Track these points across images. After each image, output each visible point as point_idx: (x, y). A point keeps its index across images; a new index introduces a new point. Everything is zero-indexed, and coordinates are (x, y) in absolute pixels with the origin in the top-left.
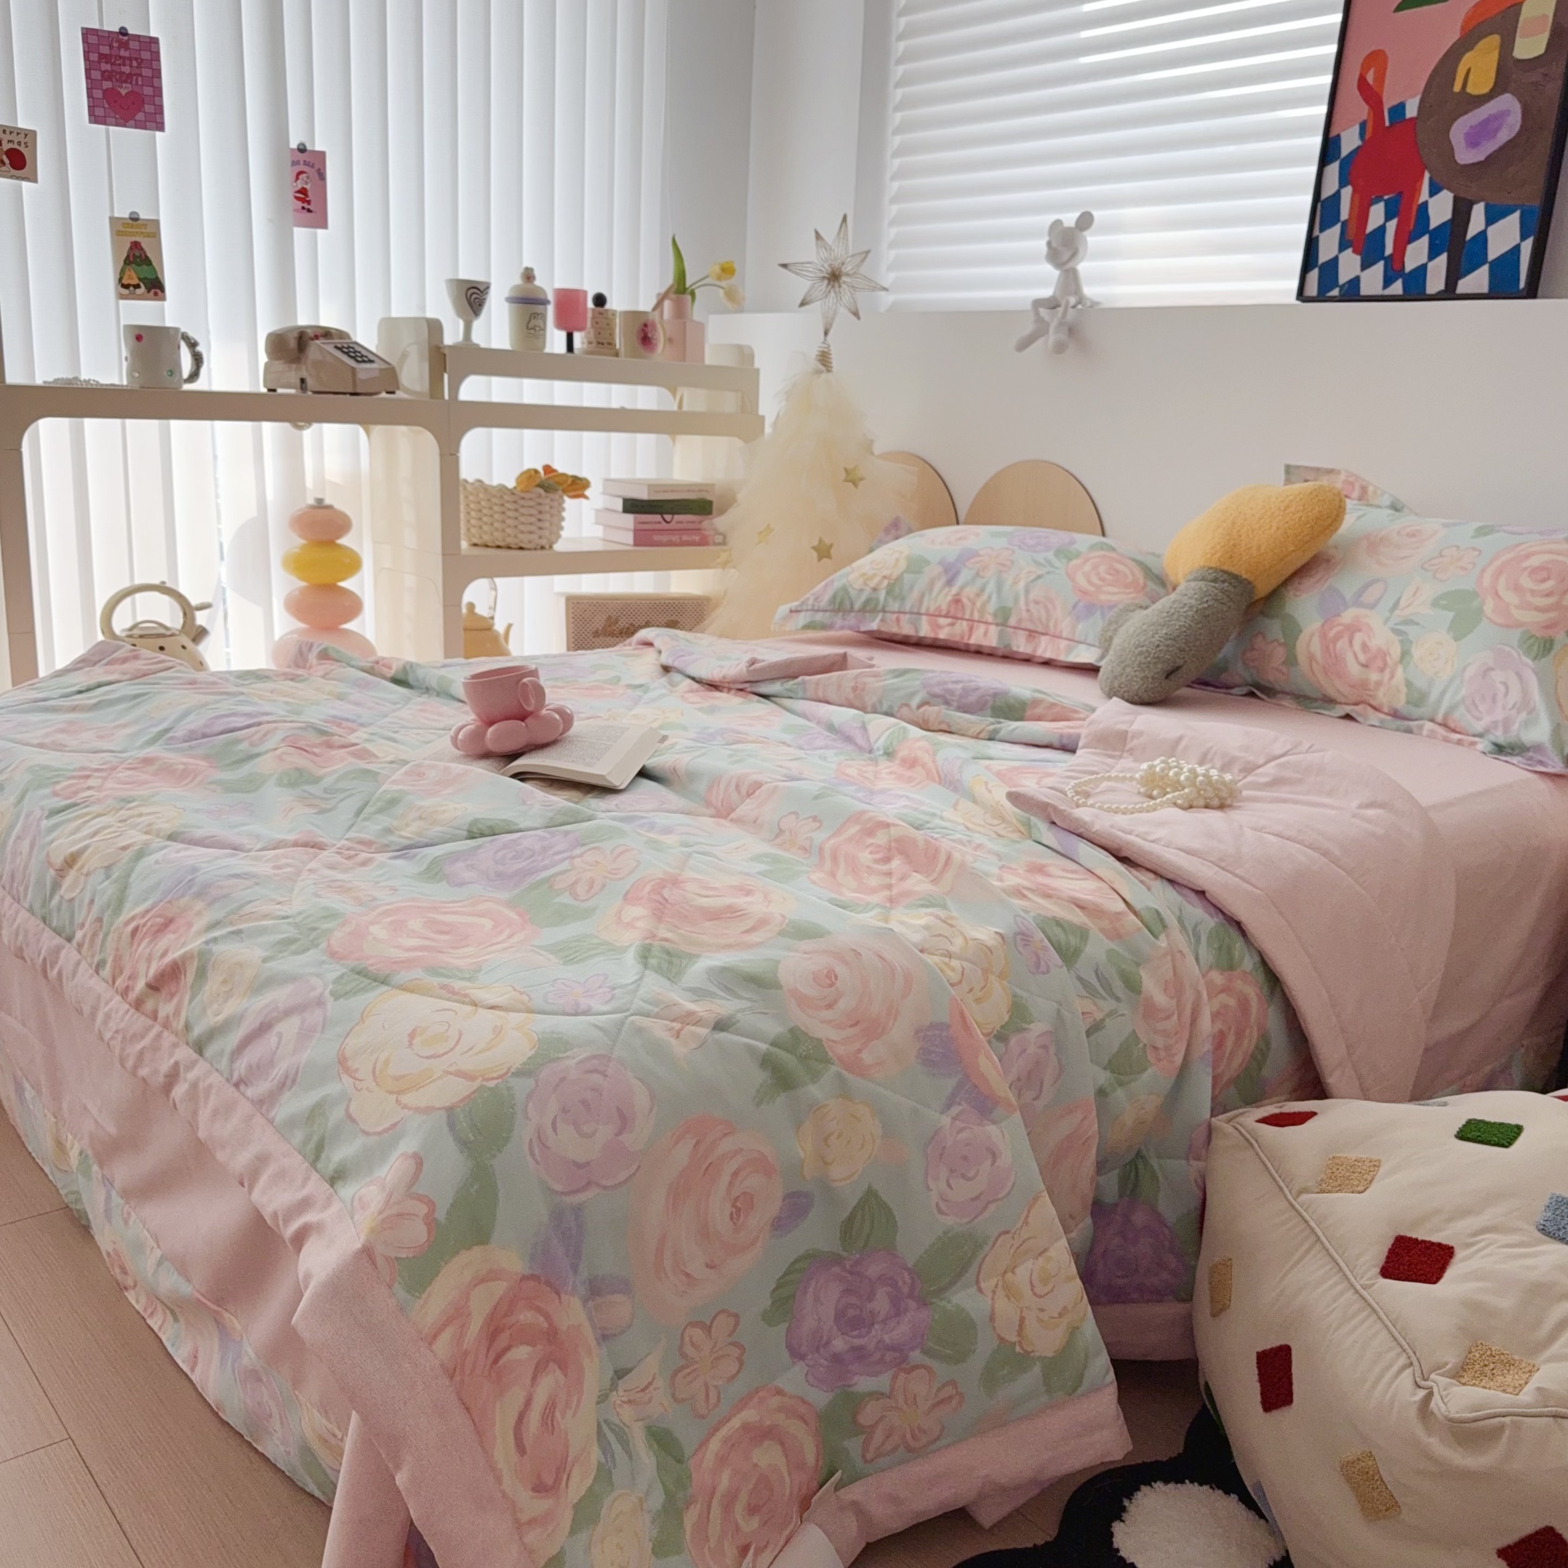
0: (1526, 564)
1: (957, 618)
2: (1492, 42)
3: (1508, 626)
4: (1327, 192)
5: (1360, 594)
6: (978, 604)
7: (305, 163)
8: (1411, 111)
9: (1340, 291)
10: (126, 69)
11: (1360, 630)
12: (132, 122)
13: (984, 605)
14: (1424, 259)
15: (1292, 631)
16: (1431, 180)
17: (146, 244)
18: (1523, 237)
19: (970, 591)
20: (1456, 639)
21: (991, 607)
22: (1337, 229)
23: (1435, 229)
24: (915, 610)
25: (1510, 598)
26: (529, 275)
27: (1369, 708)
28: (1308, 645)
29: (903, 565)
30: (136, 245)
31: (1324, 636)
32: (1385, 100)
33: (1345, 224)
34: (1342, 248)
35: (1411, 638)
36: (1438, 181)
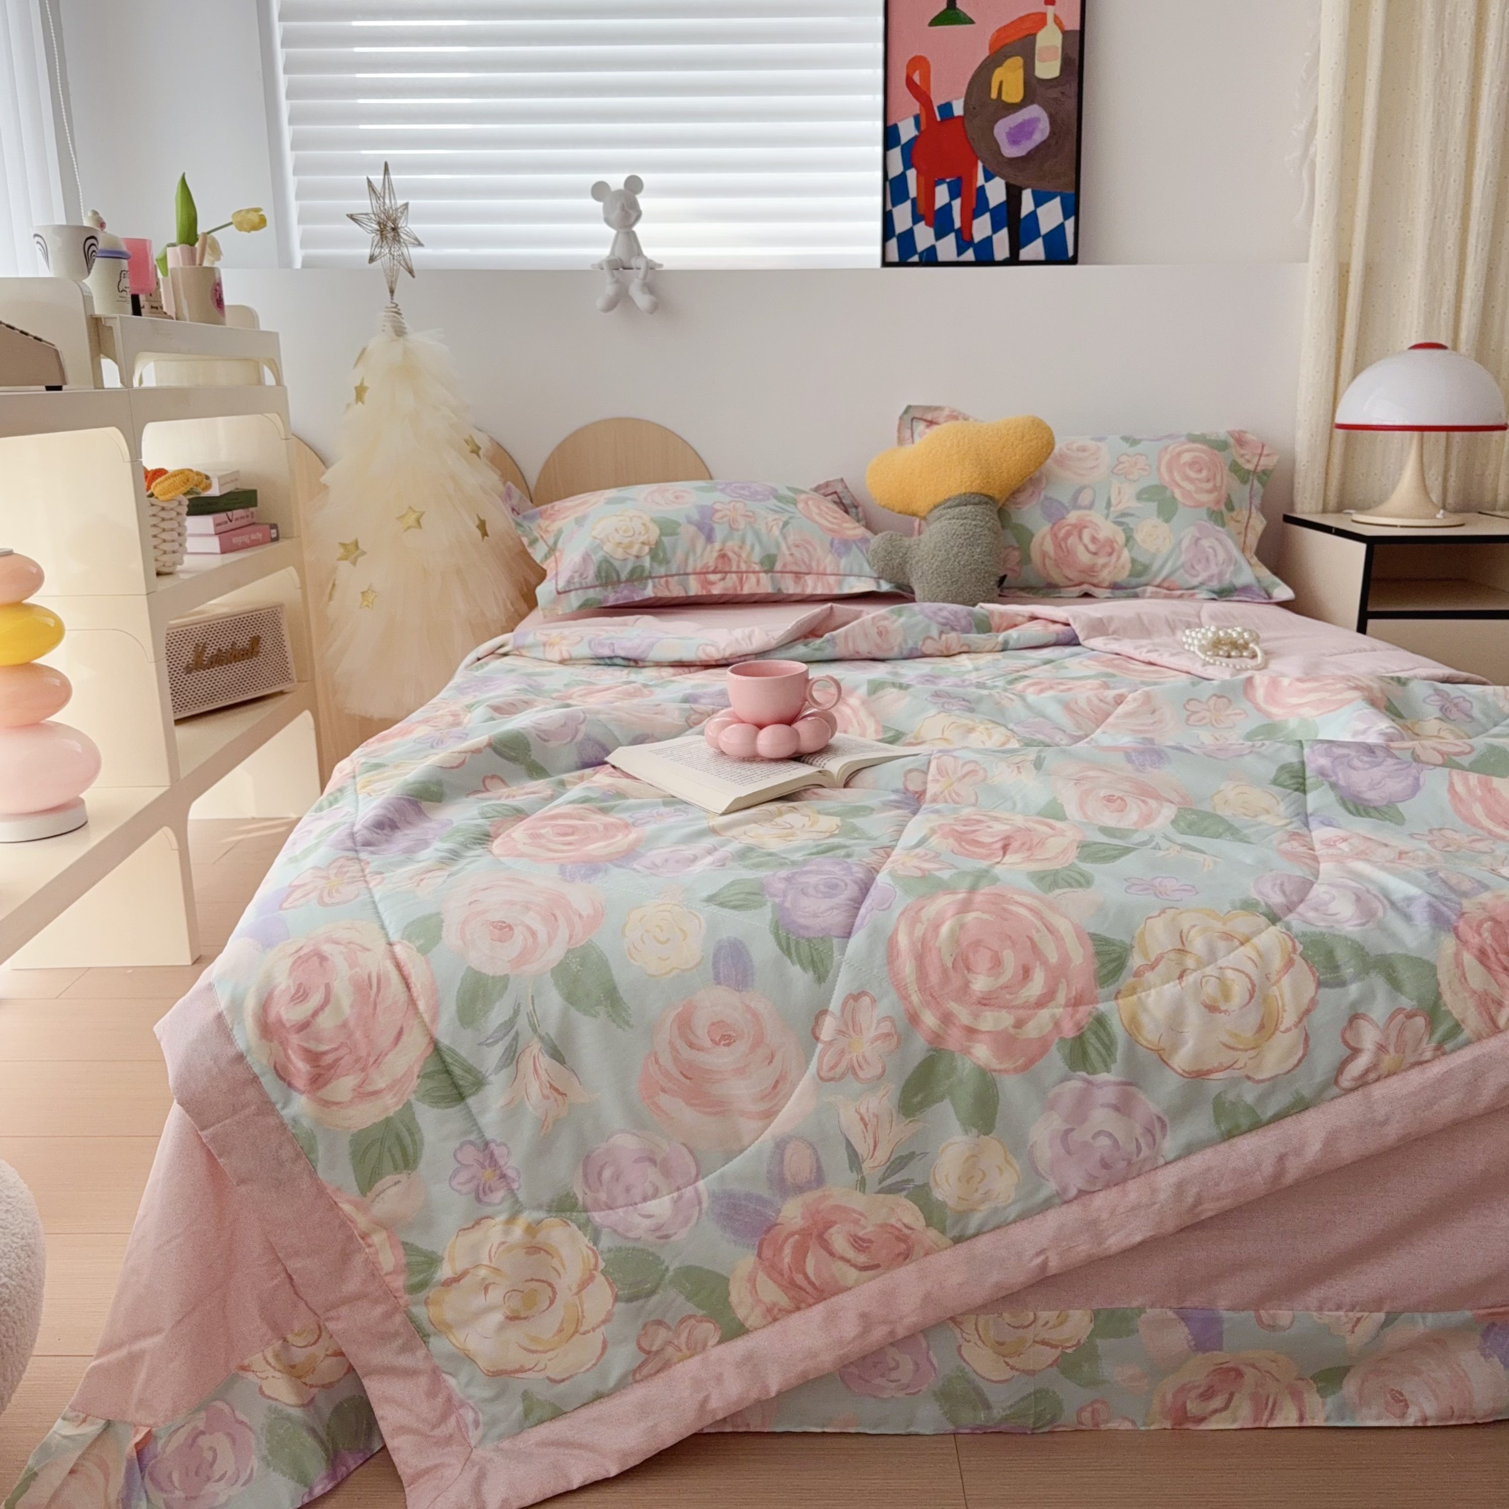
0: (1182, 460)
1: (726, 573)
2: (1017, 61)
3: (1196, 507)
4: (893, 173)
5: (1075, 498)
6: (744, 555)
8: (958, 109)
9: (920, 258)
11: (1085, 527)
13: (749, 555)
14: (989, 233)
15: (1024, 537)
18: (1065, 218)
19: (732, 545)
20: (1167, 521)
21: (757, 555)
23: (995, 208)
24: (682, 572)
25: (1187, 486)
28: (1042, 544)
29: (654, 530)
31: (1055, 536)
34: (915, 221)
35: (1131, 526)
36: (990, 169)
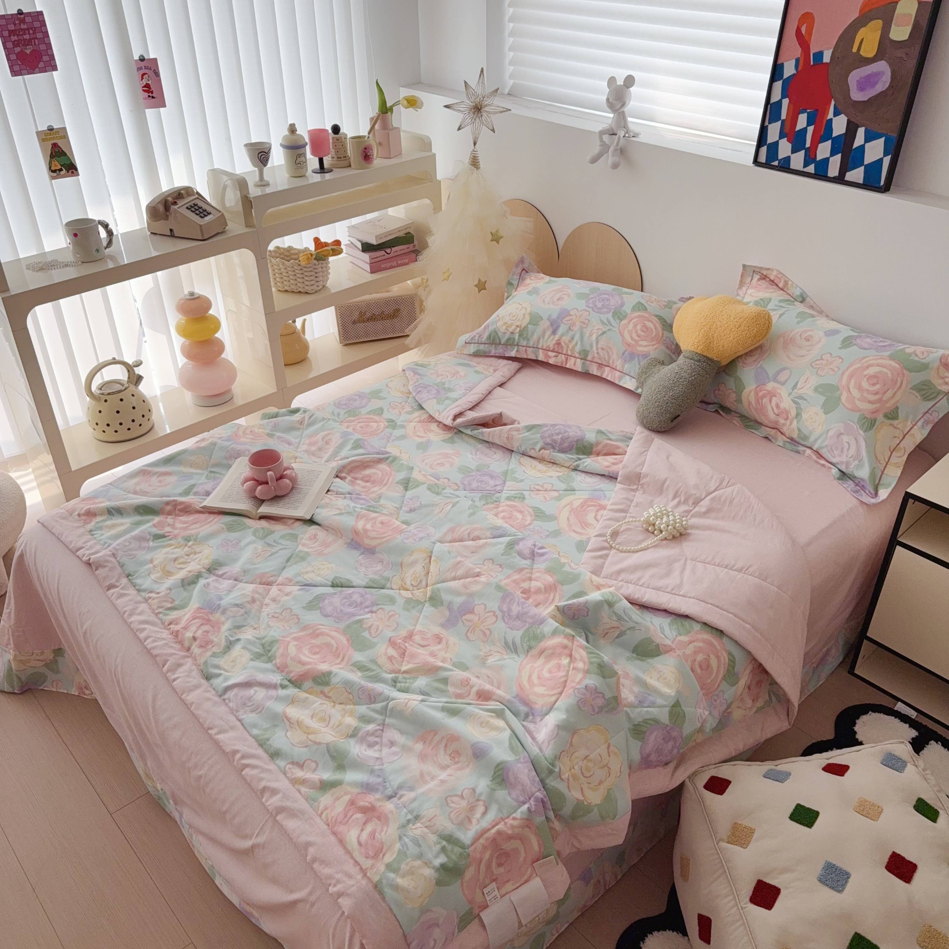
0: (866, 372)
1: (560, 353)
2: (877, 24)
3: (852, 410)
4: (774, 99)
5: (777, 374)
6: (570, 346)
7: (146, 68)
8: (827, 59)
9: (779, 163)
10: (27, 37)
11: (775, 396)
12: (37, 69)
13: (573, 348)
14: (828, 155)
15: (740, 386)
16: (835, 105)
17: (60, 143)
18: (885, 155)
19: (565, 339)
20: (826, 413)
21: (578, 348)
22: (780, 122)
23: (835, 137)
24: (535, 346)
25: (855, 393)
26: (292, 129)
27: (779, 434)
28: (749, 395)
29: (527, 319)
30: (55, 145)
31: (756, 394)
32: (811, 46)
33: (783, 122)
34: (781, 137)
35: (802, 407)
36: (839, 108)
